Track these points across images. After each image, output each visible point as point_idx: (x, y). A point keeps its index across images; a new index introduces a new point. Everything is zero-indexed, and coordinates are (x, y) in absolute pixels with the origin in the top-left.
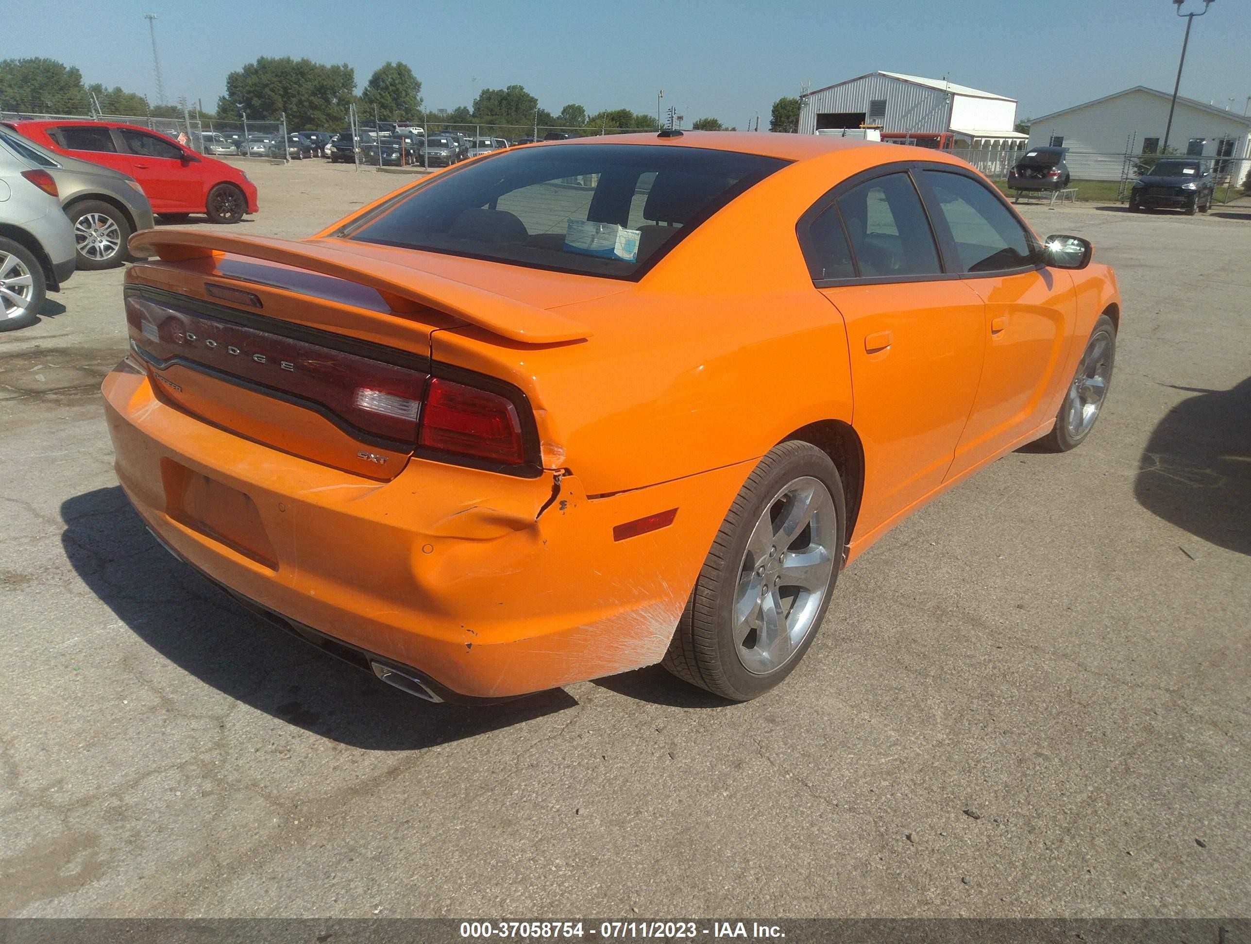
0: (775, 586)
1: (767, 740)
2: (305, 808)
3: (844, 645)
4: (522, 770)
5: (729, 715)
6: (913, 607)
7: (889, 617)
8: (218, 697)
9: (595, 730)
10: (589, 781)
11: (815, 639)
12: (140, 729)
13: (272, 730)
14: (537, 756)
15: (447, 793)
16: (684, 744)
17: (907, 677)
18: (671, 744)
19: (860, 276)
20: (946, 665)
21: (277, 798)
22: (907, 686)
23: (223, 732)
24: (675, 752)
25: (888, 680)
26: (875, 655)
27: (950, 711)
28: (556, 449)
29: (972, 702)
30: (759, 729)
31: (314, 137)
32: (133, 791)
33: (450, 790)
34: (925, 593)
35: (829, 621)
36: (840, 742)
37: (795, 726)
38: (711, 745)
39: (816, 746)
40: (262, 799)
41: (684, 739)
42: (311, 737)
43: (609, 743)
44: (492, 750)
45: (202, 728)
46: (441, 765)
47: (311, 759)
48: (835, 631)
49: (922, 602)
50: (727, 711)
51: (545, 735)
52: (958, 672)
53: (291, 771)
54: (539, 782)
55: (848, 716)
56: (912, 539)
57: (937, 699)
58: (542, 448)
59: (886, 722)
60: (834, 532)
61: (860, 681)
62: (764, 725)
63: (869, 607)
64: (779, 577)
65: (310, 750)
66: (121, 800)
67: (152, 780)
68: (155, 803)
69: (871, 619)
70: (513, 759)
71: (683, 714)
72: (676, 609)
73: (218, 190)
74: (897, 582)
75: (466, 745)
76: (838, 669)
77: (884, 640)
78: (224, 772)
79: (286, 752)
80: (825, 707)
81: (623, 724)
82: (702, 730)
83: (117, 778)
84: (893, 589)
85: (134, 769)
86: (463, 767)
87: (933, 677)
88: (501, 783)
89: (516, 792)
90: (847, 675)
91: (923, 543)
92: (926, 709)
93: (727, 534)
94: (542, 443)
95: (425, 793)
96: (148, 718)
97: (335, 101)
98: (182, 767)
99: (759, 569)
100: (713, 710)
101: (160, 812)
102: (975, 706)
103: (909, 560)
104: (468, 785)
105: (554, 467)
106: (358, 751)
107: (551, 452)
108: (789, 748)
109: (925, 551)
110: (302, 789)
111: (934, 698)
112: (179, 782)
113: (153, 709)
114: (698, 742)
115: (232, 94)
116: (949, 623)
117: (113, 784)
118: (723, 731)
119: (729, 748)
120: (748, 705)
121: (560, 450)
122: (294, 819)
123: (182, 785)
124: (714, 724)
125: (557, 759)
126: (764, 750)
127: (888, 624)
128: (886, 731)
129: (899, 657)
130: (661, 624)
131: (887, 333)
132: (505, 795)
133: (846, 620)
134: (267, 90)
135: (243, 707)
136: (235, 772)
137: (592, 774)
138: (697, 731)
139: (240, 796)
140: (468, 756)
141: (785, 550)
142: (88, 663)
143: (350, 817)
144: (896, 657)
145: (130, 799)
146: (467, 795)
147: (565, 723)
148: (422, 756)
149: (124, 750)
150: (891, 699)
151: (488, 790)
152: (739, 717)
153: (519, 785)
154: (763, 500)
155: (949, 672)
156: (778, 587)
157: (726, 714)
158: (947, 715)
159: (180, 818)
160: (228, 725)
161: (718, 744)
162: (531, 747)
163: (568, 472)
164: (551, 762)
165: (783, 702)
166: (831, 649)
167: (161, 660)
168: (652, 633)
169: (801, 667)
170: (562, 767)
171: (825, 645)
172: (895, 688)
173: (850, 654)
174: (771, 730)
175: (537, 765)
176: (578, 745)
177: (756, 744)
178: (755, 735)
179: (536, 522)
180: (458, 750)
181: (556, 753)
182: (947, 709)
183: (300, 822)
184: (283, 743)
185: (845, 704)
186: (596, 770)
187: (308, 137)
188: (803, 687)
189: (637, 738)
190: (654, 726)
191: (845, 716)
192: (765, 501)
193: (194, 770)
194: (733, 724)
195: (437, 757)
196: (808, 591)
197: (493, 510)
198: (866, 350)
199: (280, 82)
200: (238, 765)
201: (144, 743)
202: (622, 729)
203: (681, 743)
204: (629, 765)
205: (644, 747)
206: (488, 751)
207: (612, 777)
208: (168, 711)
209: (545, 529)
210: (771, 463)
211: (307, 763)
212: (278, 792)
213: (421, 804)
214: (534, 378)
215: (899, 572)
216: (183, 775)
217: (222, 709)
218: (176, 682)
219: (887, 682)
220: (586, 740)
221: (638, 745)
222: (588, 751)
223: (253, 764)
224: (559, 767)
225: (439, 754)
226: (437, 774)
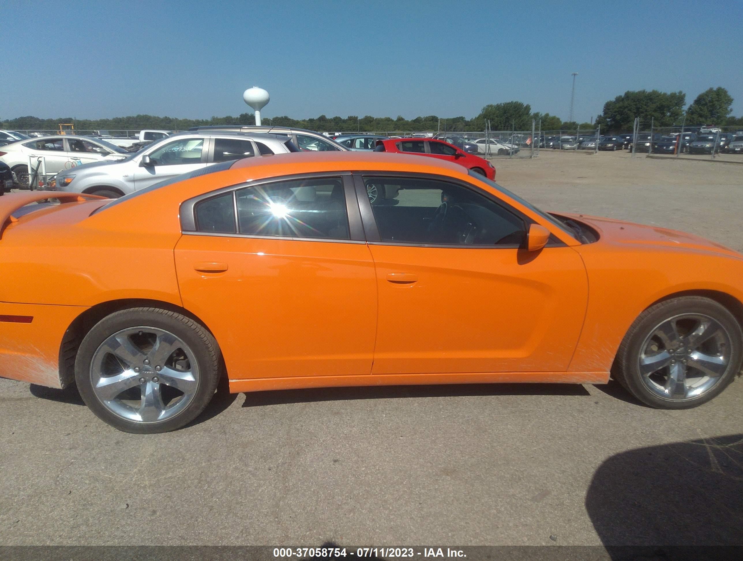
0: (154, 381)
31: (628, 138)
64: (157, 377)
72: (52, 364)
97: (668, 114)
99: (135, 367)
115: (605, 113)
134: (626, 110)
141: (161, 365)
156: (158, 383)
187: (624, 137)
199: (636, 105)
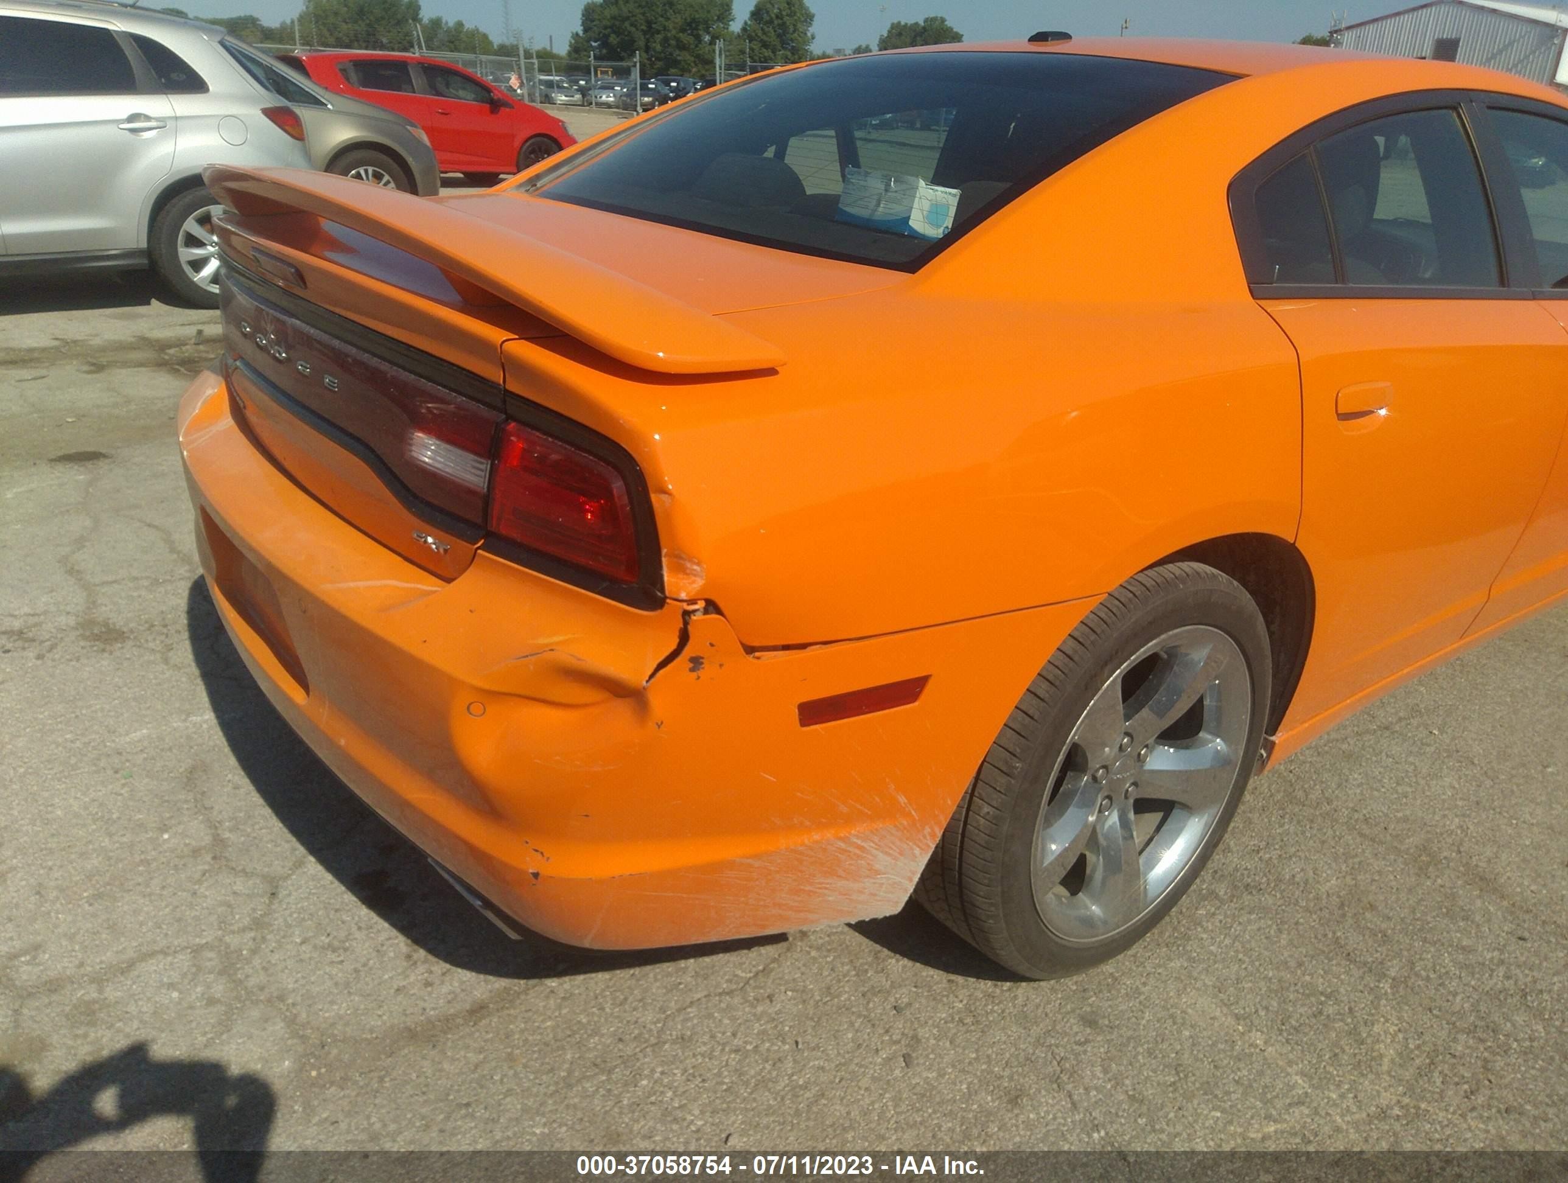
0: (1126, 797)
1: (1076, 1059)
2: (335, 1051)
3: (1246, 897)
4: (665, 1043)
5: (1020, 1001)
6: (1381, 843)
7: (1336, 859)
8: (287, 846)
9: (797, 991)
10: (763, 1083)
11: (1198, 881)
12: (168, 881)
13: (337, 911)
14: (695, 1021)
15: (543, 1064)
16: (932, 1041)
17: (1347, 973)
18: (912, 1038)
19: (1343, 282)
20: (1421, 959)
21: (304, 1026)
22: (1342, 990)
23: (271, 903)
24: (914, 1055)
25: (1311, 975)
26: (1297, 923)
27: (1412, 1051)
28: (688, 565)
29: (1455, 1040)
30: (1066, 1034)
31: (675, 84)
32: (122, 979)
33: (547, 1060)
34: (1405, 819)
35: (1228, 849)
36: (1202, 1084)
37: (1129, 1039)
38: (977, 1051)
39: (1159, 1084)
40: (282, 1025)
41: (935, 1031)
42: (383, 929)
43: (812, 1019)
44: (631, 999)
45: (247, 892)
46: (549, 1013)
47: (371, 969)
48: (1236, 869)
49: (1397, 836)
50: (1020, 992)
51: (718, 985)
52: (1440, 977)
53: (336, 984)
54: (685, 1070)
55: (1227, 1034)
56: (1400, 719)
57: (1392, 1024)
58: (664, 560)
59: (1291, 1056)
60: (1246, 718)
61: (1262, 970)
62: (1075, 1029)
63: (1303, 833)
64: (1135, 784)
65: (374, 954)
66: (100, 991)
67: (150, 966)
68: (140, 1003)
69: (1303, 856)
70: (658, 1021)
71: (945, 984)
72: (925, 837)
73: (533, 144)
74: (1362, 794)
75: (596, 983)
76: (1227, 941)
77: (1318, 898)
78: (248, 970)
79: (341, 951)
80: (1190, 1011)
81: (843, 987)
82: (968, 1020)
83: (109, 956)
84: (1351, 805)
85: (135, 944)
86: (579, 1022)
87: (1394, 979)
88: (625, 1061)
89: (645, 1082)
90: (1241, 956)
91: (1417, 728)
92: (1369, 1041)
93: (1032, 718)
94: (664, 551)
95: (510, 1058)
96: (184, 865)
97: (707, 38)
98: (197, 950)
99: (1097, 770)
100: (996, 986)
101: (141, 1021)
102: (1460, 1048)
103: (1387, 756)
104: (577, 1056)
105: (683, 595)
106: (440, 967)
107: (680, 569)
108: (1110, 1080)
109: (1419, 743)
110: (341, 1018)
111: (1387, 1021)
112: (184, 975)
113: (196, 852)
114: (958, 1041)
115: (586, 29)
116: (1439, 881)
117: (102, 962)
118: (1004, 1029)
119: (1007, 1063)
120: (1057, 987)
121: (695, 567)
122: (313, 1067)
123: (186, 981)
124: (992, 1011)
125: (724, 1033)
126: (1065, 1078)
127: (1330, 868)
128: (1288, 1074)
129: (1339, 934)
130: (896, 859)
131: (1381, 385)
132: (626, 1084)
133: (1258, 852)
134: (627, 24)
135: (313, 866)
136: (262, 973)
137: (769, 1072)
138: (961, 1020)
139: (255, 1013)
140: (593, 1003)
141: (1151, 741)
142: (144, 769)
143: (391, 1080)
144: (1334, 933)
145: (112, 993)
146: (570, 1072)
147: (754, 970)
148: (526, 992)
149: (134, 911)
150: (1310, 1012)
151: (603, 1071)
152: (1038, 1006)
153: (653, 1071)
154: (1106, 664)
155: (1423, 973)
156: (1131, 801)
157: (1016, 997)
158: (1405, 1057)
159: (163, 1035)
160: (282, 893)
161: (990, 1051)
162: (692, 1003)
163: (712, 607)
164: (713, 1037)
165: (1119, 991)
166: (1222, 902)
167: (236, 778)
168: (878, 872)
169: (1165, 929)
170: (727, 1049)
171: (1213, 894)
172: (1322, 993)
173: (1253, 917)
174: (1087, 1041)
175: (690, 1039)
176: (763, 1013)
177: (1055, 1063)
178: (1057, 1046)
179: (644, 688)
180: (583, 989)
181: (726, 1021)
182: (1407, 1047)
183: (319, 1074)
184: (342, 934)
185: (1225, 1010)
186: (779, 1065)
187: (668, 84)
188: (1160, 966)
189: (859, 1016)
190: (892, 999)
191: (1222, 1034)
192: (1109, 667)
193: (210, 960)
194: (1023, 1019)
195: (547, 997)
196: (1189, 809)
197: (579, 659)
198: (1338, 415)
200: (269, 962)
201: (163, 904)
202: (838, 996)
203: (928, 1039)
204: (833, 1065)
205: (866, 1037)
206: (626, 999)
207: (801, 1082)
208: (214, 858)
209: (658, 702)
210: (1130, 600)
211: (363, 974)
212: (308, 1016)
213: (497, 1078)
214: (657, 437)
215: (1367, 775)
216: (194, 965)
217: (283, 867)
218: (242, 815)
219: (1308, 978)
220: (779, 1006)
221: (857, 1031)
222: (776, 1026)
223: (290, 963)
224: (723, 1050)
225: (552, 992)
226: (539, 1027)
